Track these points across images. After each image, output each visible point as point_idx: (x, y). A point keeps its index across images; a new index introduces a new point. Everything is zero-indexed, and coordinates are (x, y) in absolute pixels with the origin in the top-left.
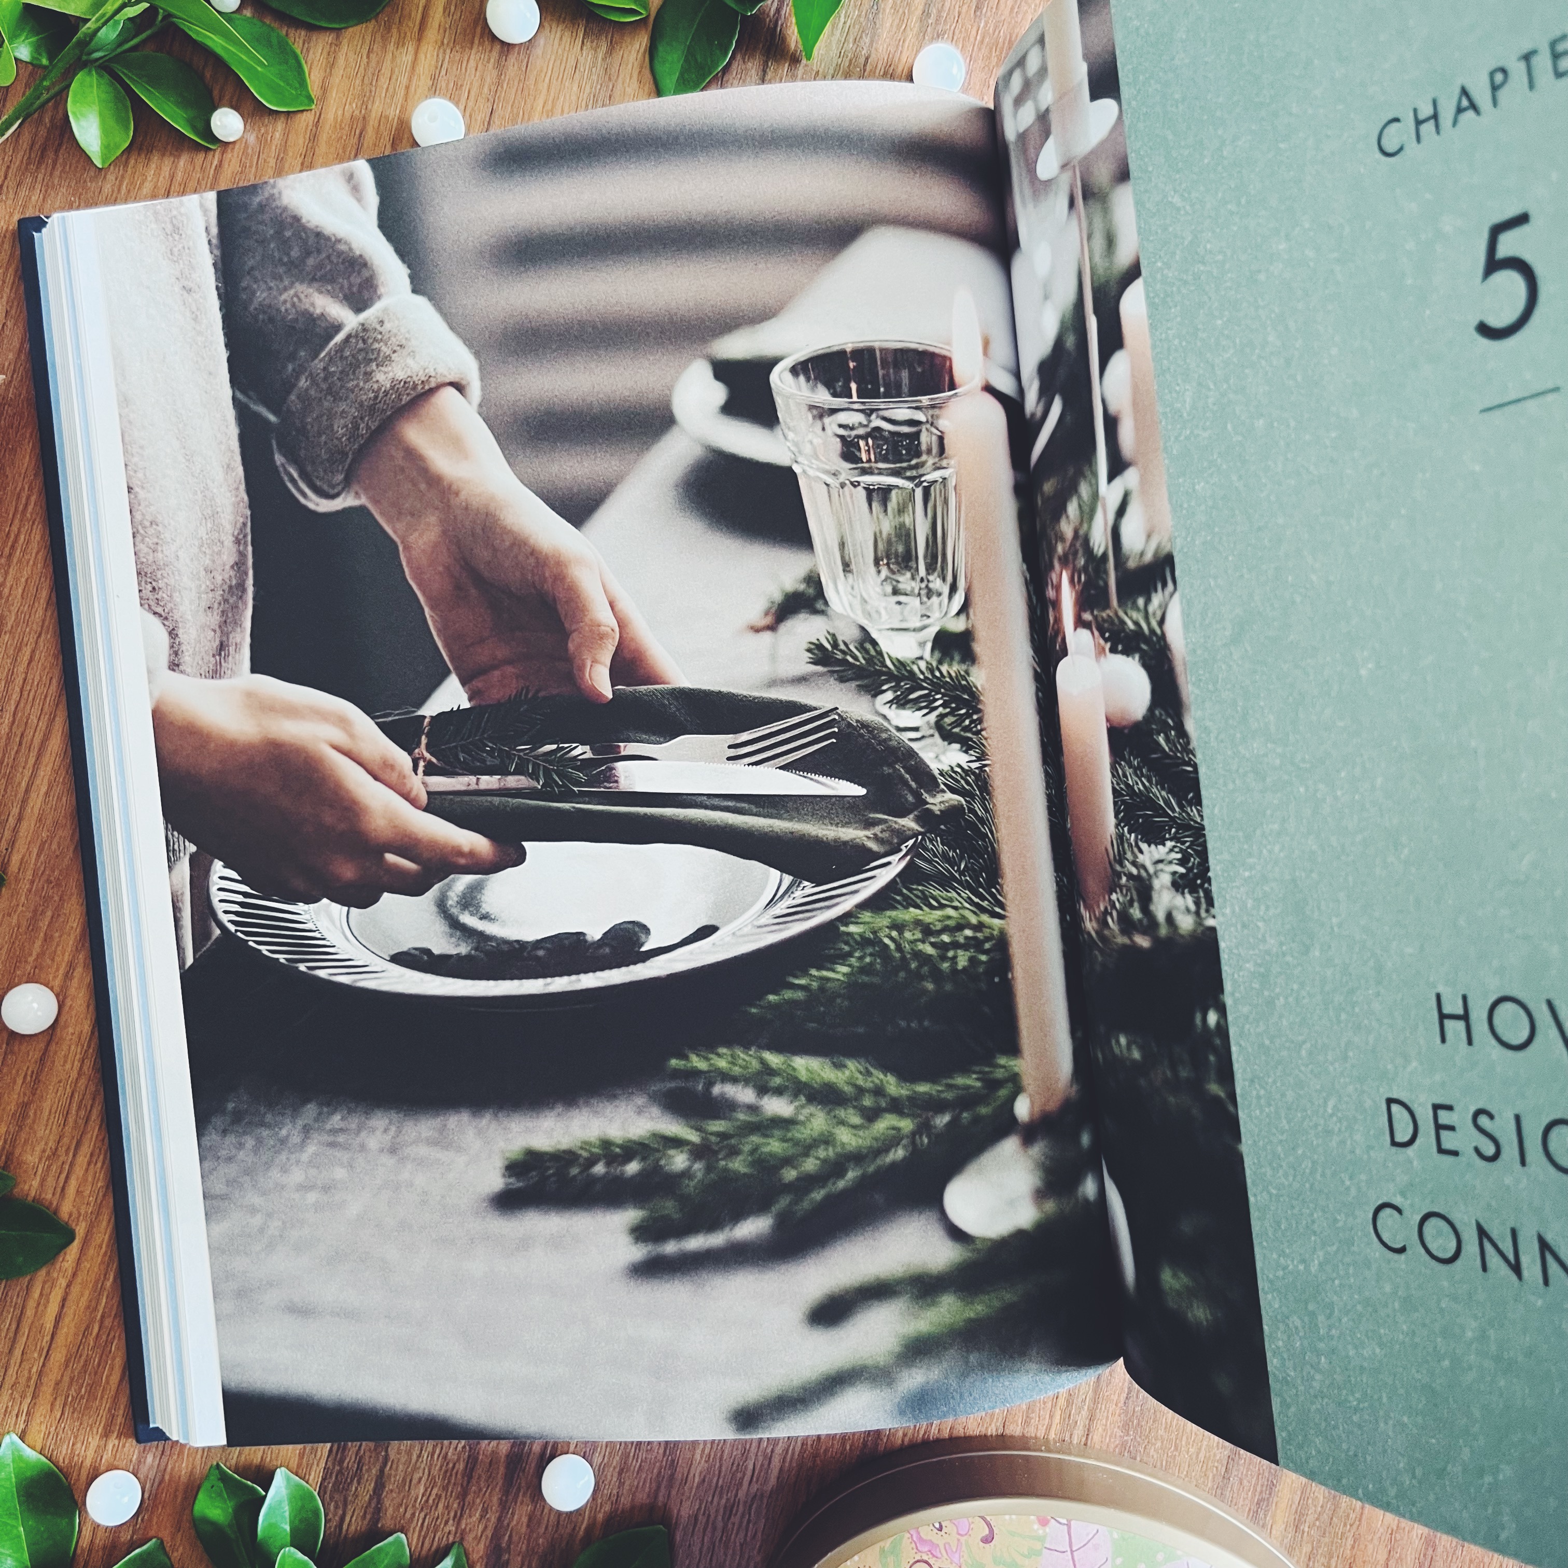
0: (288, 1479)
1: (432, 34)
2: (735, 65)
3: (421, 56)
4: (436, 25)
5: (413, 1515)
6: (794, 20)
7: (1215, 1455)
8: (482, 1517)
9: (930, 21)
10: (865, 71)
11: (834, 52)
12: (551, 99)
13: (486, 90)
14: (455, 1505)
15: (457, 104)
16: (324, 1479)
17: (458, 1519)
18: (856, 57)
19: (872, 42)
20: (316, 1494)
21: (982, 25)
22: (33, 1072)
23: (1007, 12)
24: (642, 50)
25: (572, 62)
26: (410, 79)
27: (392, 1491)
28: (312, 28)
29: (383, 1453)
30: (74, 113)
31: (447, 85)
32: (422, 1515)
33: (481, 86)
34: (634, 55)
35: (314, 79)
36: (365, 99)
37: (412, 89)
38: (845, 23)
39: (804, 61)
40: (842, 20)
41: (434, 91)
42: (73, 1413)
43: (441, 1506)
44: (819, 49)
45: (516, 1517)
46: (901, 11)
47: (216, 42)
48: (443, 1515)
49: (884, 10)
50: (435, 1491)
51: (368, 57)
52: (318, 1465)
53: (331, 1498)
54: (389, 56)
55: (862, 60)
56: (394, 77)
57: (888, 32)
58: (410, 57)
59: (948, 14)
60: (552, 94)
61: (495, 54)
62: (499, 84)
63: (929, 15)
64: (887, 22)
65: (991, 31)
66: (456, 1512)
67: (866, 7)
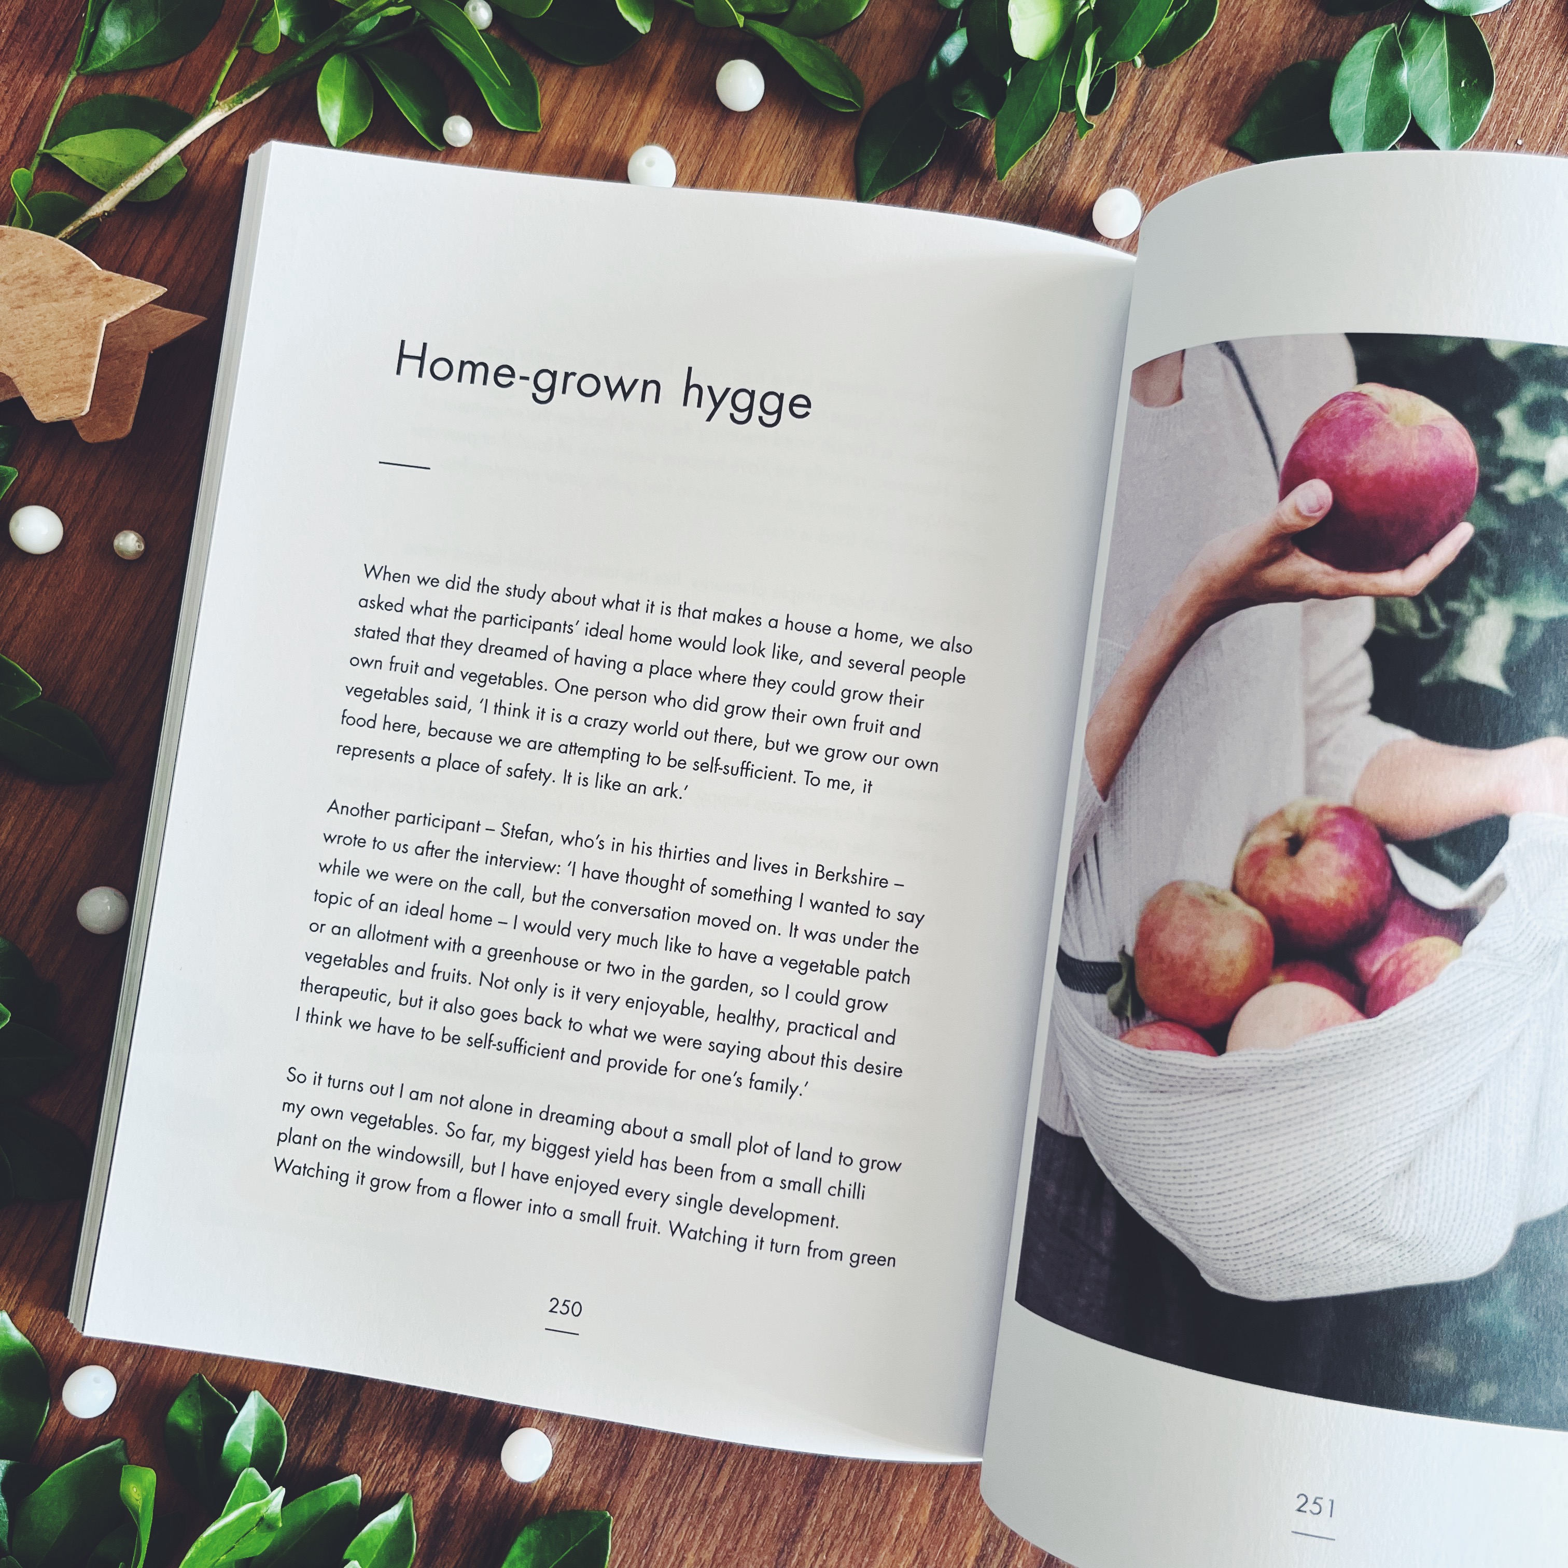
0: (260, 1403)
1: (661, 87)
2: (932, 171)
3: (648, 105)
4: (666, 79)
5: (371, 1460)
6: (993, 141)
8: (437, 1474)
9: (1116, 167)
10: (1049, 198)
11: (1024, 177)
12: (758, 168)
13: (700, 147)
14: (414, 1458)
15: (672, 154)
16: (293, 1410)
17: (414, 1471)
18: (1043, 183)
19: (1060, 175)
20: (283, 1422)
21: (1162, 179)
22: (94, 970)
23: (1187, 172)
24: (851, 138)
25: (784, 138)
26: (633, 124)
27: (355, 1433)
28: (552, 60)
29: (353, 1398)
30: (322, 93)
31: (666, 135)
32: (380, 1462)
33: (697, 143)
34: (842, 142)
35: (544, 105)
36: (589, 132)
37: (633, 133)
38: (1038, 153)
39: (995, 179)
40: (1037, 149)
41: (652, 138)
43: (400, 1456)
44: (1012, 172)
45: (469, 1479)
46: (1091, 153)
47: (462, 53)
48: (400, 1465)
49: (1076, 149)
50: (396, 1442)
51: (598, 96)
52: (290, 1395)
53: (297, 1429)
54: (617, 99)
55: (1048, 189)
56: (619, 118)
57: (1077, 168)
58: (636, 105)
59: (1133, 164)
60: (760, 163)
61: (714, 117)
62: (714, 143)
63: (1116, 161)
64: (1077, 159)
65: (1169, 186)
66: (413, 1465)
67: (1060, 142)
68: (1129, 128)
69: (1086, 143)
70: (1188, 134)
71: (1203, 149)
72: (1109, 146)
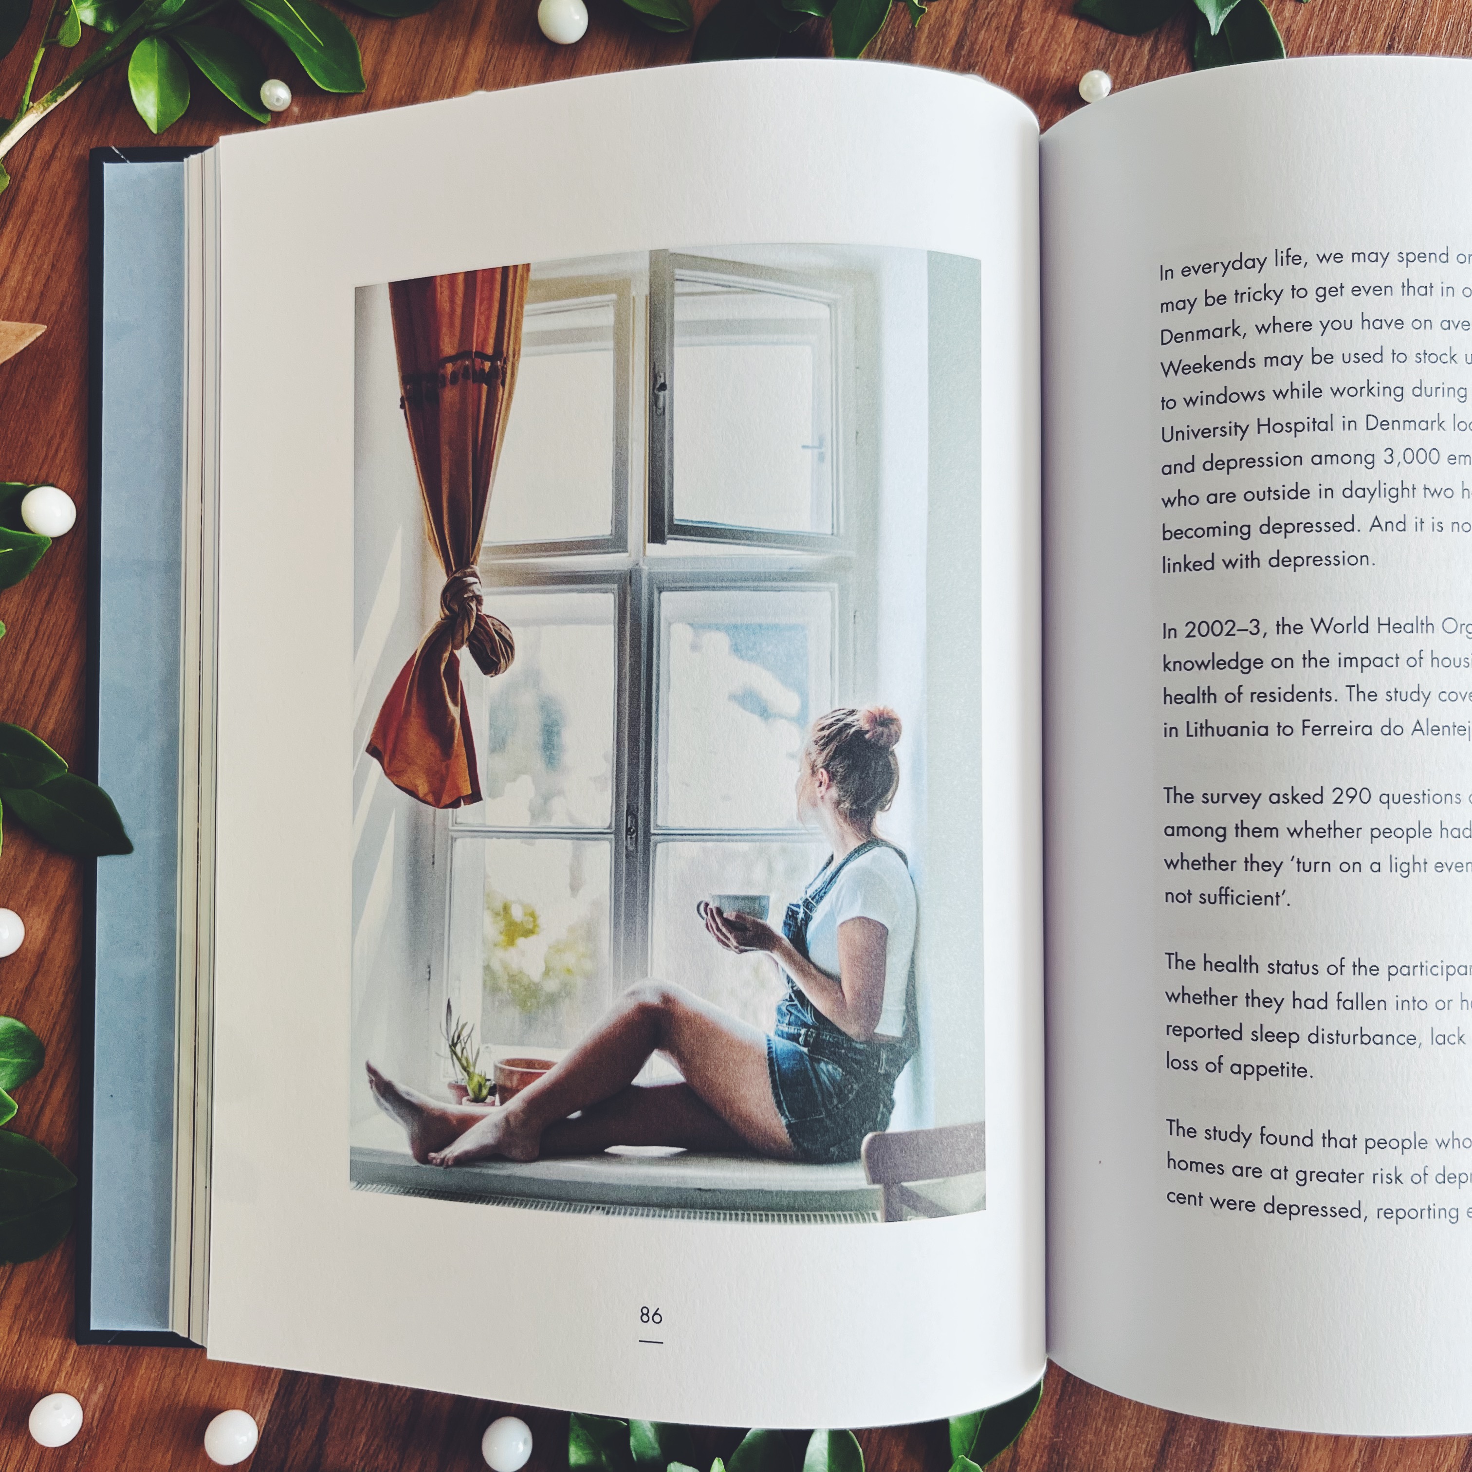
1: (484, 29)
3: (472, 50)
4: (487, 21)
5: (354, 1463)
7: (1141, 1463)
9: (963, 53)
14: (396, 1457)
16: (269, 1422)
21: (1013, 59)
22: (17, 1001)
23: (1037, 50)
26: (459, 71)
27: (334, 1438)
28: (368, 15)
29: (328, 1401)
30: (133, 79)
32: (362, 1464)
35: (366, 63)
37: (460, 80)
38: (881, 48)
41: (481, 83)
42: (30, 1338)
43: (381, 1457)
46: (935, 42)
47: (275, 22)
50: (376, 1443)
51: (420, 47)
52: (264, 1407)
53: (275, 1441)
54: (440, 48)
56: (444, 68)
58: (460, 50)
59: (980, 47)
61: (543, 51)
63: (962, 47)
65: (1021, 66)
66: (395, 1464)
67: (902, 34)
68: (972, 11)
69: (930, 33)
70: (1034, 8)
71: (1051, 22)
72: (953, 34)
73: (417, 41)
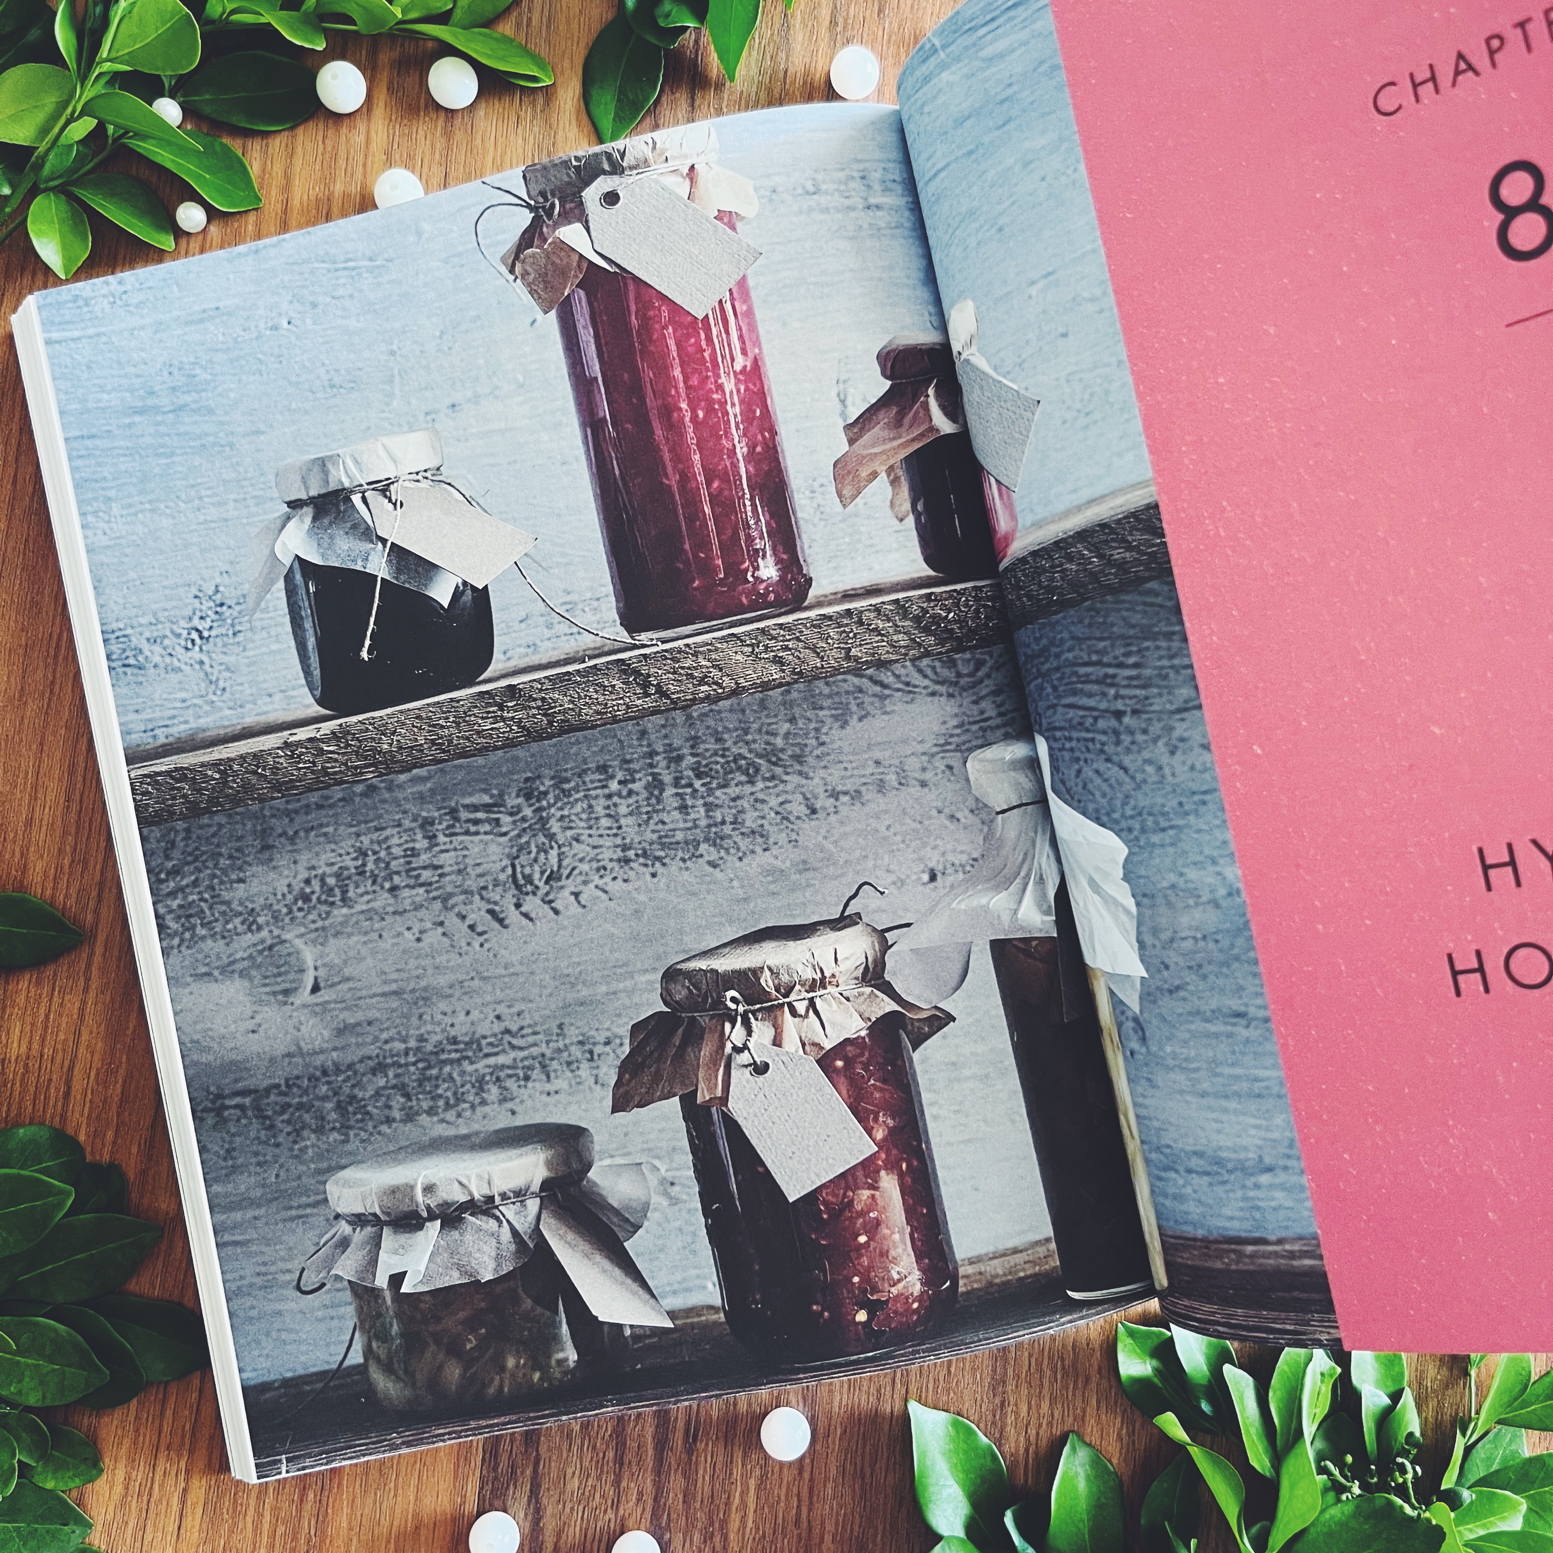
1: (380, 113)
2: (664, 99)
3: (373, 134)
4: (382, 103)
5: (572, 1509)
6: (713, 48)
8: (638, 1500)
9: (838, 30)
11: (754, 71)
13: (437, 156)
14: (611, 1493)
15: (413, 171)
16: (481, 1489)
17: (616, 1506)
18: (775, 72)
19: (788, 57)
21: (887, 25)
23: (908, 9)
25: (513, 118)
26: (366, 157)
27: (548, 1489)
29: (534, 1454)
31: (401, 156)
33: (433, 153)
36: (328, 179)
37: (369, 165)
39: (728, 84)
40: (757, 42)
41: (389, 163)
43: (597, 1496)
44: (740, 71)
45: (671, 1495)
46: (810, 25)
48: (601, 1504)
49: (795, 26)
50: (590, 1483)
51: (324, 142)
52: (473, 1475)
54: (343, 139)
55: (781, 75)
56: (351, 157)
57: (802, 45)
58: (362, 138)
59: (854, 21)
60: (499, 150)
61: (441, 122)
62: (448, 148)
63: (836, 24)
64: (799, 37)
65: (896, 30)
66: (613, 1500)
67: (777, 26)
69: (803, 18)
72: (825, 14)
73: (320, 138)
